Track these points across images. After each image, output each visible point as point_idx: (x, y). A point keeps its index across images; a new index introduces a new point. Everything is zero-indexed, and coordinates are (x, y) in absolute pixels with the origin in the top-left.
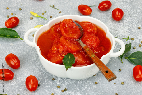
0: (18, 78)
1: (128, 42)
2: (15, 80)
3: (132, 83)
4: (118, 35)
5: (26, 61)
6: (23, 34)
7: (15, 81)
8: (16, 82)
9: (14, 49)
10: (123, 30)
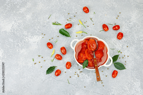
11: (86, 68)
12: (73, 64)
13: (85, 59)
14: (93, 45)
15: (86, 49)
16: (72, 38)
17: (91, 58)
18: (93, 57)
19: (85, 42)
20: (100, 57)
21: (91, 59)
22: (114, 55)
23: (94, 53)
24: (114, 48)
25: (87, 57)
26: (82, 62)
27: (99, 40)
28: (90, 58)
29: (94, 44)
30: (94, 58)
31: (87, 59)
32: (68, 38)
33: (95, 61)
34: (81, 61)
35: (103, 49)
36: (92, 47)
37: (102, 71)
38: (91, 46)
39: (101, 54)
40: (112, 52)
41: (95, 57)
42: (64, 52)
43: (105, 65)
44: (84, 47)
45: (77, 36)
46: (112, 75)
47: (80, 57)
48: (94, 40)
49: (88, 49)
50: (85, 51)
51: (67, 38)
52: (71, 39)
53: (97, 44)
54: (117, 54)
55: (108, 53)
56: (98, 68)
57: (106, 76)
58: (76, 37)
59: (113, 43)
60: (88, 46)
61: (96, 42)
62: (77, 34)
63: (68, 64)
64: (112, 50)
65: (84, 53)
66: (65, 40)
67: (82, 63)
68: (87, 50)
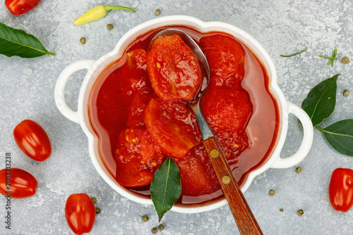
0: (48, 186)
1: (332, 68)
2: (43, 192)
3: (323, 212)
4: (308, 42)
5: (66, 129)
6: (55, 33)
7: (40, 195)
8: (43, 197)
9: (34, 88)
10: (322, 25)
11: (175, 209)
12: (104, 199)
13: (155, 158)
14: (178, 70)
15: (147, 103)
16: (59, 55)
17: (191, 146)
18: (200, 134)
19: (134, 61)
20: (236, 124)
21: (192, 151)
22: (308, 83)
23: (197, 109)
24: (301, 48)
25: (164, 145)
26: (144, 179)
27: (206, 26)
28: (183, 146)
29: (183, 58)
30: (206, 137)
31: (166, 156)
32: (39, 63)
33: (214, 154)
34: (137, 175)
35: (241, 70)
36: (179, 81)
37: (272, 192)
38: (172, 77)
39: (235, 107)
40: (295, 72)
41: (207, 134)
42: (37, 148)
43: (275, 161)
44: (136, 90)
45: (83, 40)
46: (326, 195)
47: (126, 153)
48: (176, 39)
49: (156, 97)
50: (143, 113)
51: (35, 65)
52: (56, 63)
53: (198, 55)
54: (324, 74)
55: (274, 87)
56: (244, 189)
57: (301, 212)
58: (79, 47)
59: (288, 22)
60: (155, 84)
61: (192, 47)
62: (82, 26)
63: (74, 209)
64: (290, 61)
65: (144, 128)
66: (29, 80)
67: (146, 187)
68: (152, 104)
